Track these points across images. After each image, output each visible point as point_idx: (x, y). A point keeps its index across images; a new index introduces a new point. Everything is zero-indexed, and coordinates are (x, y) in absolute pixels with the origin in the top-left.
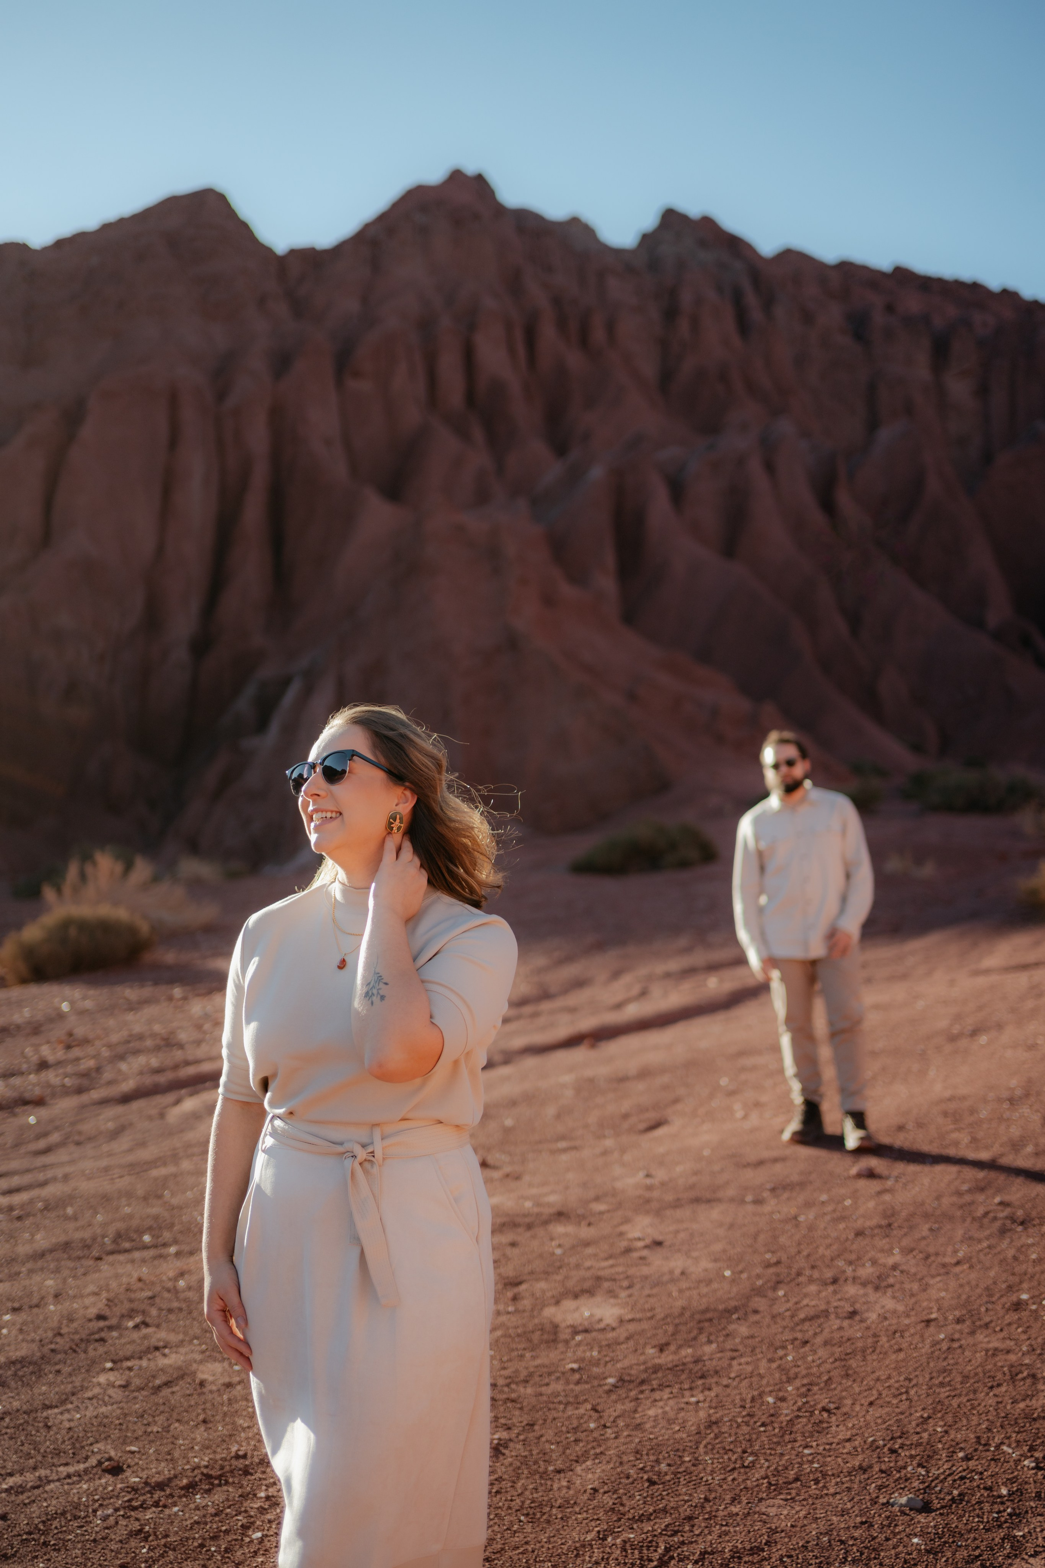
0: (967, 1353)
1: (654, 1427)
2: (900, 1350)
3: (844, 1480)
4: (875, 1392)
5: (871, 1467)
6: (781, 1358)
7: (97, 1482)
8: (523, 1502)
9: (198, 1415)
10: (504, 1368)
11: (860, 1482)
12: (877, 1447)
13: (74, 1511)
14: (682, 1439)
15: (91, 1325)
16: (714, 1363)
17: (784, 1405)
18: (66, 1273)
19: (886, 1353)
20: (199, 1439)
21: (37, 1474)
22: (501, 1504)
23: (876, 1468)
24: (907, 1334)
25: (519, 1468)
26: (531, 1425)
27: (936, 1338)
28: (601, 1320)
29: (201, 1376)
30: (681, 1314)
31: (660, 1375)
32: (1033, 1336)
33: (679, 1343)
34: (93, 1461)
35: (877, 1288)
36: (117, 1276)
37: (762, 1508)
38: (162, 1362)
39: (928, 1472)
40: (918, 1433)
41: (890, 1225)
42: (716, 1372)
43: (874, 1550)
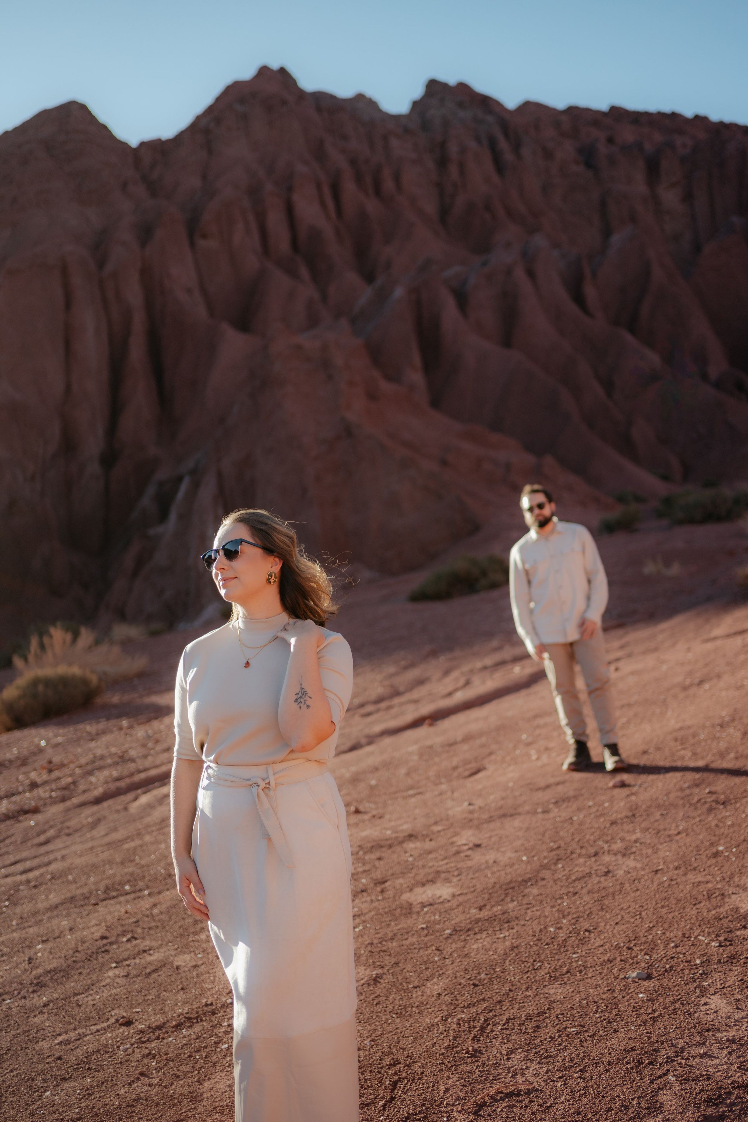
0: (681, 887)
1: (477, 954)
2: (637, 890)
3: (598, 968)
4: (619, 917)
5: (615, 959)
6: (559, 905)
7: (117, 1032)
8: (394, 1007)
9: (178, 986)
10: (378, 933)
11: (608, 968)
12: (620, 948)
13: (105, 1049)
14: (494, 959)
15: (98, 943)
16: (515, 913)
17: (561, 931)
18: (74, 916)
19: (628, 893)
20: (180, 999)
21: (77, 1032)
22: (379, 1010)
23: (618, 959)
24: (642, 881)
25: (390, 989)
26: (397, 964)
27: (662, 880)
28: (440, 897)
29: (176, 964)
30: (494, 887)
31: (480, 924)
32: (725, 871)
33: (493, 903)
34: (113, 1020)
35: (624, 855)
36: (110, 913)
37: (546, 990)
38: (149, 958)
39: (651, 957)
40: (645, 936)
41: (634, 815)
42: (517, 918)
43: (615, 1004)
